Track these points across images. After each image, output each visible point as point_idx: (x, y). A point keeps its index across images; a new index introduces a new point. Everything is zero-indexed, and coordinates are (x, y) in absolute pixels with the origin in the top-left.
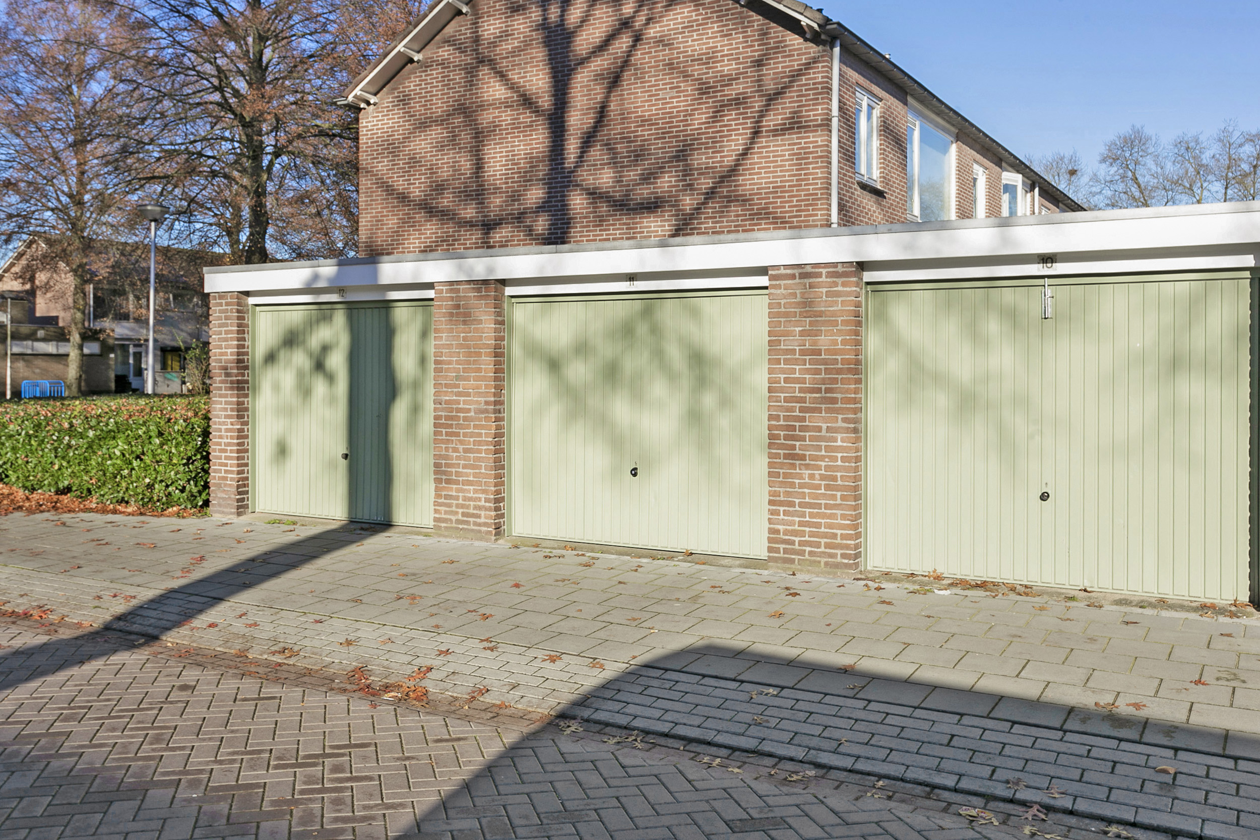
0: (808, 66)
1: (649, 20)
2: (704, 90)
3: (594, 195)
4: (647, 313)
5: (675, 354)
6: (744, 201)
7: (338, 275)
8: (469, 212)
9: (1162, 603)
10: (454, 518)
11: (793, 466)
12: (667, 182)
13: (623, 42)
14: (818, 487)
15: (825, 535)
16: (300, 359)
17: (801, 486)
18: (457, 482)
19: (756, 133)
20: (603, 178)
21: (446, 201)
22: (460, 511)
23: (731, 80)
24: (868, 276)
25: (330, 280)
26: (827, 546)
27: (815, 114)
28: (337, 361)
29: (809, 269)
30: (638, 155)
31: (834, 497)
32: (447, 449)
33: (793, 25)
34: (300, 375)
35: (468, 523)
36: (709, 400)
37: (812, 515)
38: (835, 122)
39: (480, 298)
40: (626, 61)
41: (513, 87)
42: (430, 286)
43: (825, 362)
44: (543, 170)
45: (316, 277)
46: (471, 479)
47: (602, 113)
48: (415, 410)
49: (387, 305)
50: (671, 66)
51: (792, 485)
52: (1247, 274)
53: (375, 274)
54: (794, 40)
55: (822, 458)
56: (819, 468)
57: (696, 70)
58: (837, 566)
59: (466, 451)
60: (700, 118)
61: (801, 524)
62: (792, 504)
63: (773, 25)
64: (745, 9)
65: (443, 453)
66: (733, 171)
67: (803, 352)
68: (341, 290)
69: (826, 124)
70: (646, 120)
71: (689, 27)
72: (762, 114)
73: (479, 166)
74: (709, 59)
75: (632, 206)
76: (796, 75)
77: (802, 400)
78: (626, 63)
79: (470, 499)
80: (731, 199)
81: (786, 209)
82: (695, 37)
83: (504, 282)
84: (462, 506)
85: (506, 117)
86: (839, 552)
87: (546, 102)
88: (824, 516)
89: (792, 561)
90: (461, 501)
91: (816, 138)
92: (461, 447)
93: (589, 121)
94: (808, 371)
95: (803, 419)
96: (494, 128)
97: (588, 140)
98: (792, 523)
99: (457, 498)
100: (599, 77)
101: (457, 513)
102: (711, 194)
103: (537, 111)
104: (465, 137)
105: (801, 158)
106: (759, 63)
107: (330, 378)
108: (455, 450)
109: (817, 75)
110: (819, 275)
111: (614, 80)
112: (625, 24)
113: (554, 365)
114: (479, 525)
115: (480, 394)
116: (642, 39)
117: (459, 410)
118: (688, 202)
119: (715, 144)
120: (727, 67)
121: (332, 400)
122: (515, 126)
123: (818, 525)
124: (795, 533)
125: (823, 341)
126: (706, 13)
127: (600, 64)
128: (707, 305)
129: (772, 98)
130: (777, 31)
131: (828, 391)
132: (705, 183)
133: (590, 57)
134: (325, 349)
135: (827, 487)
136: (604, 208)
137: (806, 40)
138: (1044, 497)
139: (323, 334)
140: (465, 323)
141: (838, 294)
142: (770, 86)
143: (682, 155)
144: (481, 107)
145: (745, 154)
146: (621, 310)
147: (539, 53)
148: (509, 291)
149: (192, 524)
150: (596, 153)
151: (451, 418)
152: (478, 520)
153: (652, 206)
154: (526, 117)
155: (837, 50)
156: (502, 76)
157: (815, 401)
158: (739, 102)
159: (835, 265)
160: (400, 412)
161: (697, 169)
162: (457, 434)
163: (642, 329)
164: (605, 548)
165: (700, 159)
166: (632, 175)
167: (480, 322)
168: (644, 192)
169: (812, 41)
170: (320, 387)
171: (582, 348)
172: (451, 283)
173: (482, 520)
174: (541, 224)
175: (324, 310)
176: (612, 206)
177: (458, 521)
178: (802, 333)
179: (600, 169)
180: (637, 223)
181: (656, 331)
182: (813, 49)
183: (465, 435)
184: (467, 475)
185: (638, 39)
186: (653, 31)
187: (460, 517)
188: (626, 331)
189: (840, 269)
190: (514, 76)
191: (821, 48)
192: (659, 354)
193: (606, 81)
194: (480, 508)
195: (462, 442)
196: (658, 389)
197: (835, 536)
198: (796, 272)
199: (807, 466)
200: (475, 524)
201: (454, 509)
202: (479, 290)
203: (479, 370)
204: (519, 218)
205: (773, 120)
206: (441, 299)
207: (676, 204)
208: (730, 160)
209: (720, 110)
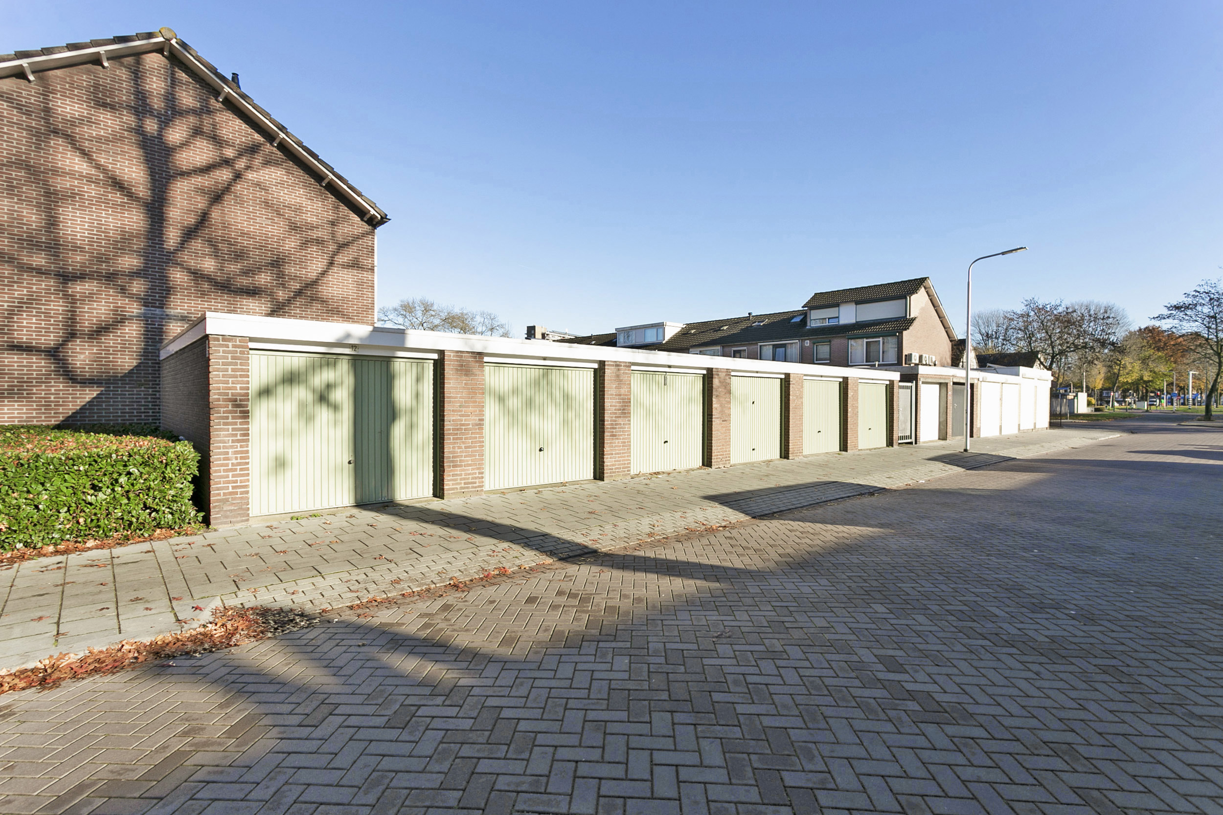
0: (364, 235)
1: (248, 168)
2: (294, 227)
3: (197, 275)
5: (558, 395)
6: (323, 302)
10: (458, 487)
12: (264, 279)
13: (224, 175)
16: (301, 393)
17: (615, 446)
19: (331, 264)
20: (204, 264)
22: (463, 482)
23: (313, 228)
24: (633, 368)
27: (367, 262)
28: (343, 395)
29: (618, 363)
30: (238, 256)
32: (454, 448)
33: (357, 211)
34: (302, 405)
35: (468, 488)
39: (477, 362)
40: (227, 188)
41: (98, 167)
42: (441, 352)
43: (623, 399)
44: (139, 244)
46: (470, 462)
47: (204, 218)
48: (411, 426)
49: (390, 360)
50: (267, 204)
51: (612, 447)
54: (356, 218)
56: (621, 439)
57: (288, 213)
58: (626, 475)
60: (290, 244)
61: (615, 461)
62: (612, 454)
63: (341, 204)
64: (323, 189)
65: (451, 450)
66: (315, 283)
67: (616, 395)
68: (353, 346)
69: (371, 269)
70: (245, 234)
71: (282, 183)
72: (335, 253)
73: (52, 223)
74: (298, 209)
75: (232, 289)
76: (357, 238)
77: (616, 413)
78: (227, 189)
79: (469, 474)
80: (314, 299)
81: (350, 310)
82: (286, 192)
83: (485, 354)
84: (465, 479)
85: (91, 191)
86: (627, 470)
87: (142, 192)
88: (623, 457)
89: (612, 476)
90: (463, 477)
91: (368, 276)
93: (192, 220)
94: (618, 402)
95: (616, 421)
96: (72, 196)
97: (189, 234)
98: (612, 461)
99: (461, 475)
100: (201, 191)
101: (461, 483)
102: (299, 293)
103: (130, 195)
105: (359, 284)
106: (333, 224)
107: (336, 408)
110: (621, 366)
111: (217, 197)
112: (226, 162)
114: (476, 487)
115: (475, 415)
116: (242, 178)
118: (281, 295)
119: (302, 263)
120: (311, 219)
121: (337, 422)
122: (103, 201)
123: (620, 461)
124: (613, 465)
125: (622, 391)
126: (295, 180)
127: (201, 181)
128: (570, 373)
129: (342, 246)
130: (344, 210)
132: (294, 285)
133: (191, 173)
134: (329, 386)
136: (205, 286)
137: (362, 220)
138: (665, 442)
140: (466, 375)
141: (626, 373)
142: (340, 239)
143: (276, 264)
144: (55, 171)
145: (324, 273)
147: (132, 151)
150: (197, 244)
151: (458, 429)
152: (475, 485)
153: (253, 292)
154: (120, 197)
156: (86, 154)
157: (619, 413)
158: (319, 242)
159: (626, 363)
160: (399, 430)
161: (288, 275)
162: (461, 439)
165: (291, 270)
166: (234, 268)
167: (476, 375)
168: (245, 281)
169: (365, 222)
170: (324, 414)
171: (515, 391)
172: (458, 352)
173: (477, 485)
174: (136, 287)
176: (214, 286)
177: (461, 488)
178: (616, 388)
179: (200, 257)
180: (237, 301)
182: (366, 227)
183: (466, 439)
184: (467, 461)
185: (238, 176)
186: (251, 175)
187: (463, 485)
190: (102, 160)
191: (370, 227)
192: (551, 394)
193: (207, 196)
194: (475, 478)
195: (463, 443)
196: (551, 410)
197: (625, 464)
198: (614, 364)
200: (473, 487)
201: (459, 481)
202: (475, 357)
203: (475, 402)
205: (341, 259)
206: (451, 360)
207: (271, 294)
208: (313, 275)
209: (305, 243)
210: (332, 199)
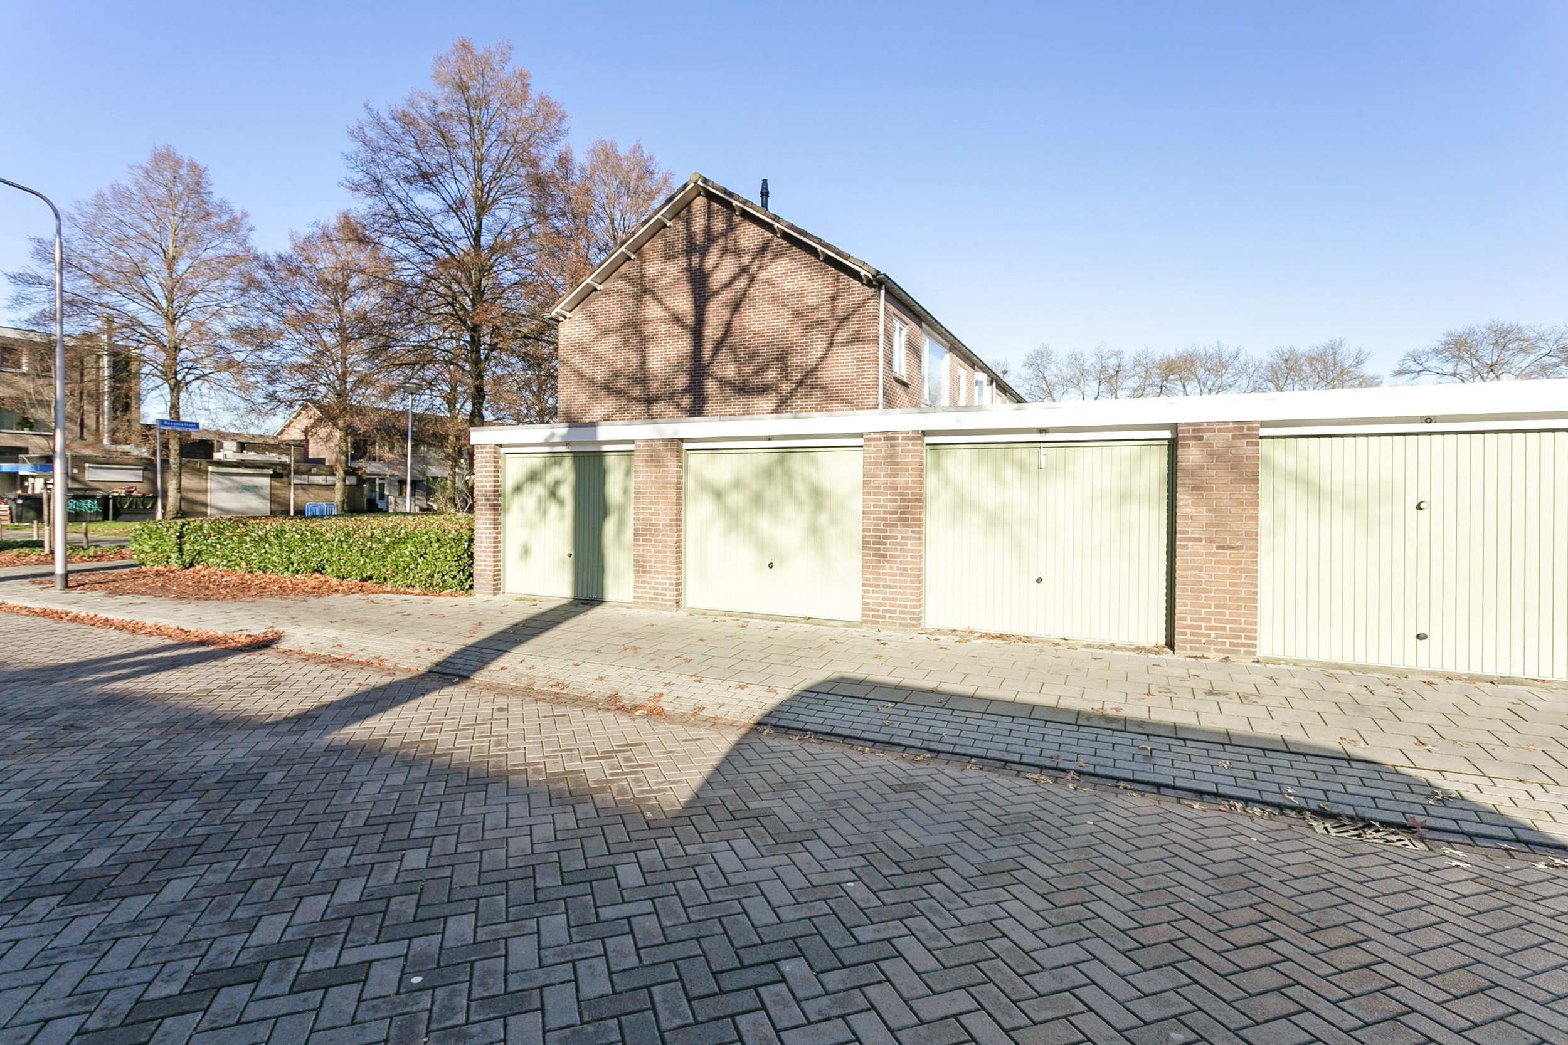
0: (865, 302)
1: (760, 268)
2: (797, 314)
3: (723, 382)
4: (781, 461)
5: (800, 488)
6: (822, 388)
7: (568, 434)
8: (637, 392)
9: (1112, 646)
10: (648, 596)
11: (879, 562)
12: (771, 375)
13: (743, 282)
14: (895, 575)
15: (900, 606)
16: (539, 490)
17: (884, 574)
18: (650, 572)
19: (831, 345)
20: (728, 371)
21: (620, 384)
22: (652, 591)
23: (814, 309)
24: (928, 440)
25: (562, 437)
26: (901, 612)
27: (869, 332)
28: (566, 491)
29: (890, 435)
30: (752, 356)
31: (906, 581)
32: (643, 551)
33: (855, 275)
34: (540, 501)
35: (657, 599)
36: (823, 518)
37: (891, 593)
38: (881, 339)
39: (668, 450)
40: (744, 294)
41: (667, 309)
42: (632, 442)
43: (901, 495)
44: (687, 364)
45: (553, 435)
46: (660, 570)
47: (728, 327)
48: (621, 524)
49: (601, 455)
50: (773, 298)
51: (878, 574)
52: (1166, 442)
53: (595, 434)
54: (856, 284)
55: (898, 556)
56: (896, 563)
57: (792, 301)
58: (907, 625)
59: (656, 552)
60: (794, 333)
61: (883, 599)
62: (878, 586)
63: (841, 274)
64: (822, 263)
65: (641, 553)
66: (815, 368)
67: (886, 488)
68: (568, 444)
69: (876, 340)
70: (757, 334)
71: (787, 272)
72: (835, 332)
73: (643, 362)
74: (801, 295)
75: (747, 390)
76: (856, 307)
77: (885, 519)
78: (744, 296)
79: (659, 584)
80: (813, 387)
81: (849, 392)
82: (790, 280)
83: (682, 440)
84: (653, 588)
85: (662, 329)
86: (909, 616)
87: (690, 320)
88: (899, 593)
89: (878, 623)
90: (652, 585)
91: (870, 348)
92: (653, 549)
93: (719, 333)
94: (889, 501)
95: (886, 531)
96: (653, 336)
97: (718, 345)
98: (878, 598)
99: (650, 583)
100: (726, 304)
101: (649, 593)
102: (801, 383)
103: (683, 325)
104: (634, 341)
105: (861, 360)
106: (833, 299)
107: (561, 502)
108: (649, 551)
109: (870, 307)
110: (897, 439)
111: (736, 306)
112: (744, 270)
113: (719, 495)
114: (665, 600)
115: (666, 514)
116: (755, 280)
117: (652, 525)
118: (785, 388)
119: (803, 351)
120: (812, 300)
121: (562, 517)
122: (669, 335)
123: (895, 599)
124: (879, 604)
125: (901, 481)
126: (798, 264)
127: (726, 295)
128: (821, 456)
129: (841, 322)
130: (845, 278)
131: (902, 513)
132: (797, 376)
133: (720, 291)
134: (557, 483)
135: (901, 575)
136: (728, 391)
137: (863, 284)
138: (1039, 581)
139: (555, 473)
140: (656, 467)
141: (909, 451)
142: (840, 314)
143: (782, 357)
144: (645, 322)
145: (824, 357)
146: (764, 459)
147: (685, 287)
148: (686, 446)
149: (462, 601)
150: (724, 354)
151: (647, 530)
152: (664, 597)
153: (763, 390)
154: (677, 329)
155: (883, 292)
156: (660, 301)
157: (893, 519)
158: (820, 323)
159: (908, 432)
160: (610, 526)
161: (791, 367)
162: (651, 541)
163: (778, 472)
164: (751, 615)
165: (793, 360)
166: (748, 369)
167: (666, 466)
168: (755, 381)
169: (867, 285)
170: (553, 508)
171: (737, 484)
172: (647, 440)
173: (668, 597)
174: (686, 401)
175: (556, 459)
176: (734, 390)
177: (651, 598)
178: (885, 476)
179: (726, 365)
180: (750, 402)
181: (788, 474)
182: (870, 291)
183: (656, 541)
184: (657, 568)
185: (752, 280)
186: (762, 275)
187: (652, 595)
188: (768, 473)
189: (911, 435)
190: (668, 302)
191: (873, 290)
192: (790, 488)
193: (730, 307)
194: (666, 589)
195: (653, 546)
196: (789, 511)
197: (906, 606)
198: (882, 436)
199: (888, 562)
200: (662, 600)
201: (649, 590)
202: (666, 445)
203: (666, 498)
204: (671, 396)
205: (842, 336)
206: (641, 451)
207: (777, 389)
208: (813, 361)
209: (807, 328)
210: (832, 270)
